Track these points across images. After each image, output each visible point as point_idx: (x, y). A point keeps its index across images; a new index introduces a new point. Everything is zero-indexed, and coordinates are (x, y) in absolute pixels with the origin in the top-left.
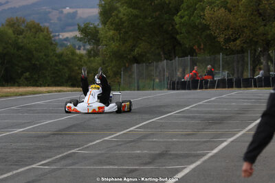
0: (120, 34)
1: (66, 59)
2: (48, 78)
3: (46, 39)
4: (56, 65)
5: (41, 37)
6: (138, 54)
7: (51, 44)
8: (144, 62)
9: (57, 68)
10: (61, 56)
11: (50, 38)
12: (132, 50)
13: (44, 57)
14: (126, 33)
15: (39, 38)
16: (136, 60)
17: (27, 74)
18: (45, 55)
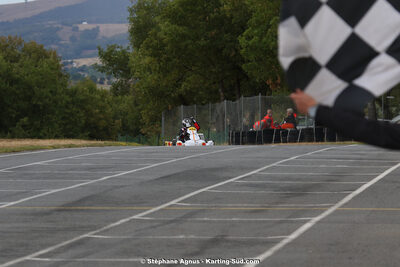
0: (159, 61)
1: (82, 97)
2: (56, 125)
3: (52, 69)
4: (67, 107)
5: (45, 65)
6: (186, 90)
7: (61, 75)
8: (194, 103)
9: (69, 111)
10: (73, 93)
11: (59, 67)
12: (177, 85)
13: (50, 95)
14: (168, 60)
15: (42, 66)
16: (184, 100)
17: (25, 119)
18: (51, 92)
